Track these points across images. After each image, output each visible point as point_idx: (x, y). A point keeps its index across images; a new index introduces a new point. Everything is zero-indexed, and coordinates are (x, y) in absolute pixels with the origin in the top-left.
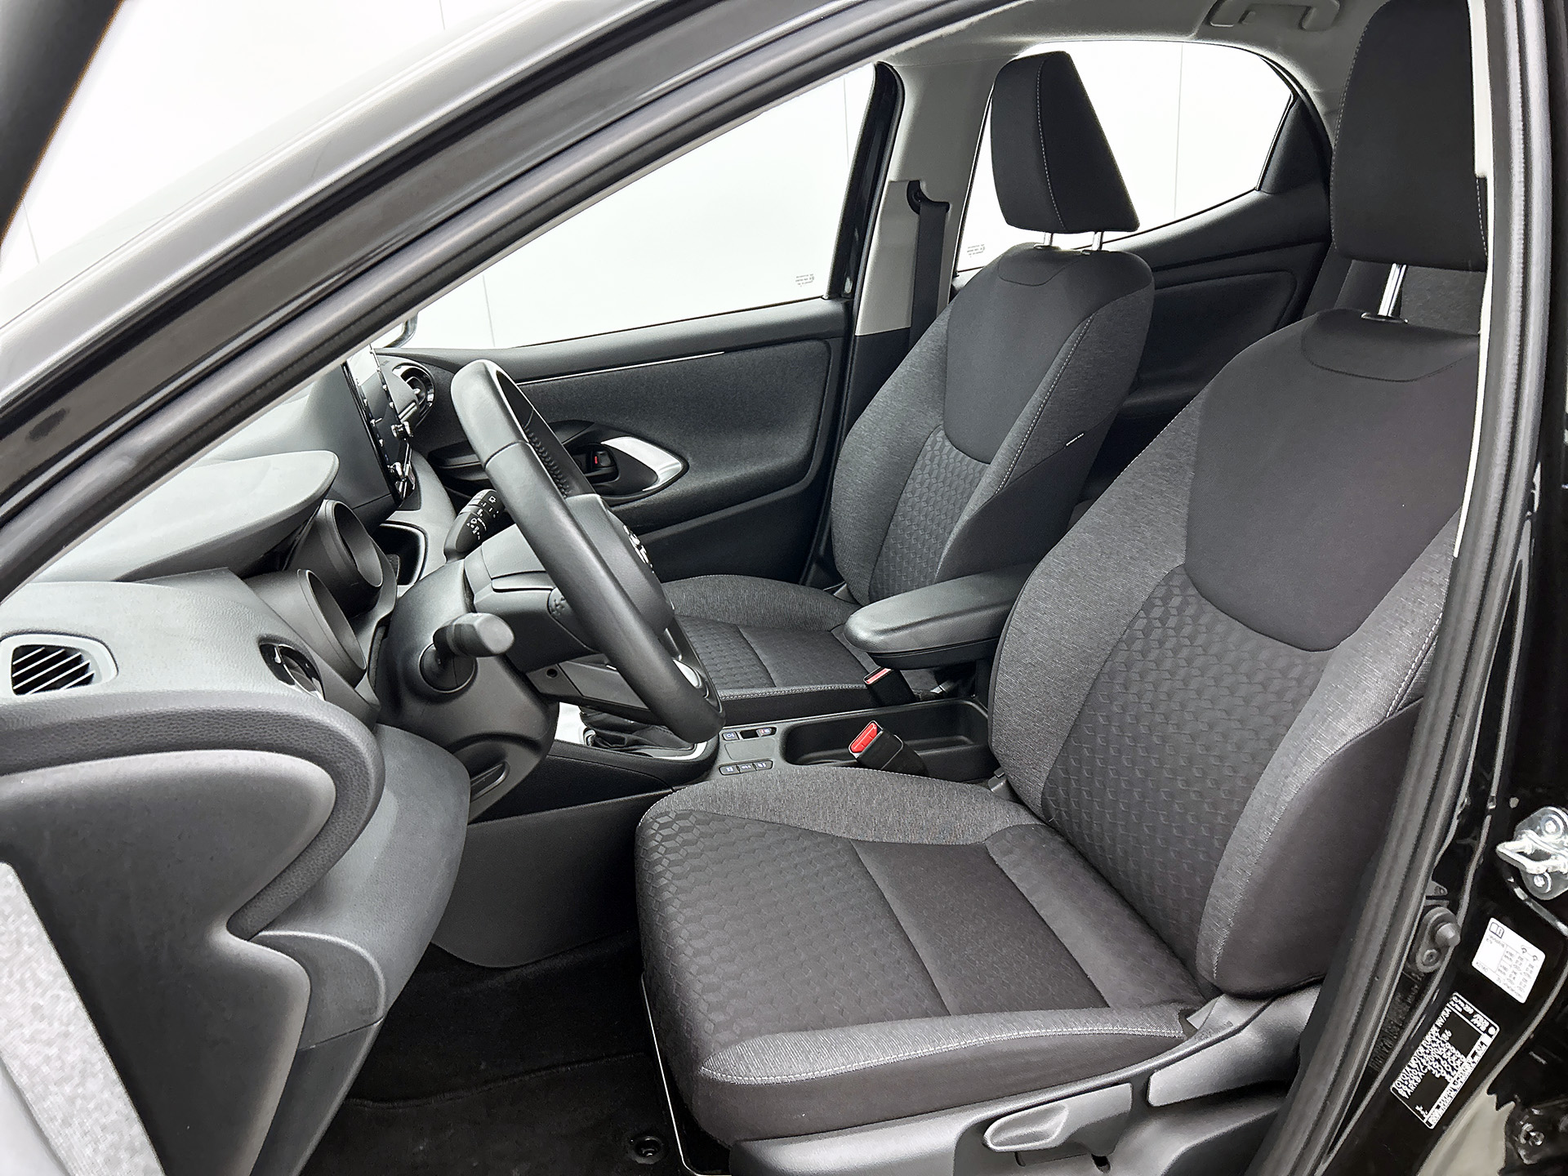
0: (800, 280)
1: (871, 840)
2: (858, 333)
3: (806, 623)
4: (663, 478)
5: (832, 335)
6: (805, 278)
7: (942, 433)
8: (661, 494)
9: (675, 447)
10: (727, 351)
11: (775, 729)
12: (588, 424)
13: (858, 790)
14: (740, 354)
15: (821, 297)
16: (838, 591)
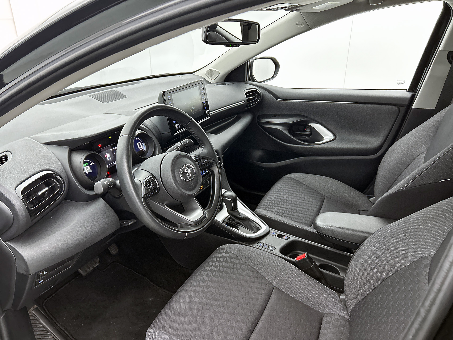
0: (399, 82)
1: (283, 291)
2: (413, 107)
3: (352, 205)
4: (326, 139)
5: (402, 105)
6: (401, 81)
7: (424, 155)
8: (320, 146)
9: (333, 131)
10: (359, 103)
11: (290, 238)
12: (306, 117)
13: (288, 273)
14: (363, 105)
15: (406, 90)
16: (372, 198)
